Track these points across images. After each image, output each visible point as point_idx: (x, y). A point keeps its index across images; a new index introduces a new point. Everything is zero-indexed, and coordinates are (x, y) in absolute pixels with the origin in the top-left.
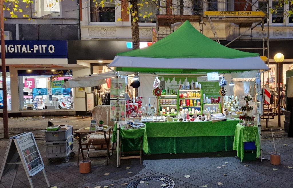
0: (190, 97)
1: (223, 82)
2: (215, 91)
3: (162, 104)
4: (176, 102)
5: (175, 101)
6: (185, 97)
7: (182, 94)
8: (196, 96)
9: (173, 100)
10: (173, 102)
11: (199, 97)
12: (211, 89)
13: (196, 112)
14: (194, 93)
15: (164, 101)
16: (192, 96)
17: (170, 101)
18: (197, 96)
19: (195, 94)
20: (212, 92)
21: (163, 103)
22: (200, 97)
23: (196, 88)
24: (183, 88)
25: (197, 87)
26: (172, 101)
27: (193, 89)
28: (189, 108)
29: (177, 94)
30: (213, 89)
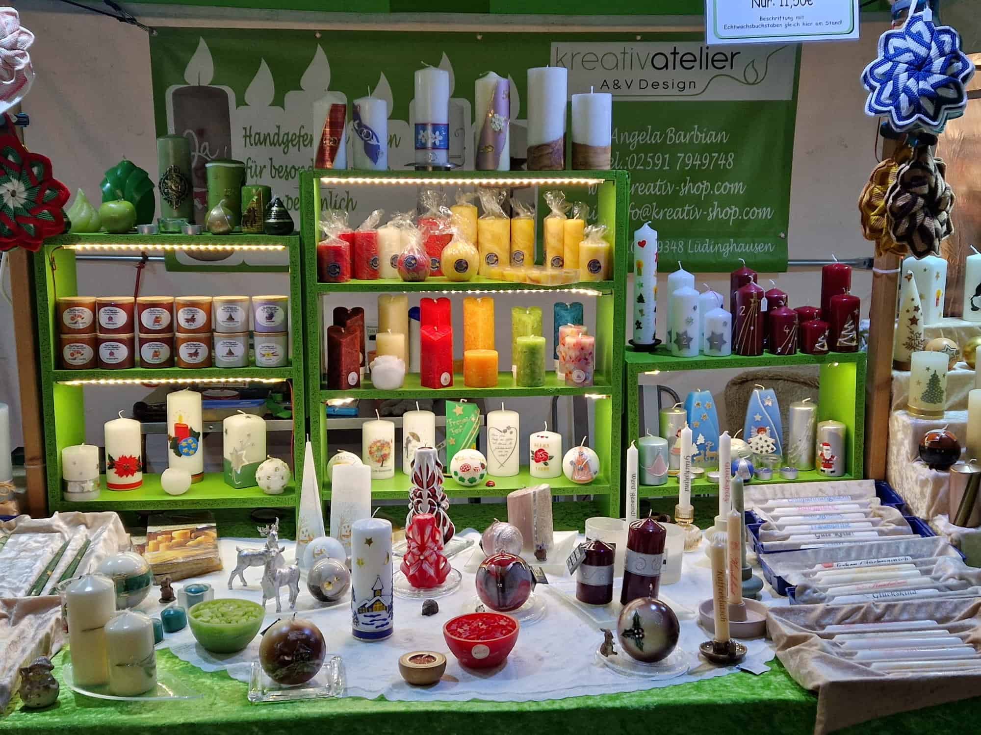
0: (461, 265)
1: (919, 67)
2: (727, 201)
3: (87, 352)
4: (271, 332)
5: (261, 316)
6: (395, 261)
7: (366, 227)
8: (540, 261)
9: (231, 306)
10: (231, 334)
11: (584, 275)
12: (696, 175)
13: (543, 457)
14: (512, 214)
15: (121, 318)
16: (492, 259)
17: (201, 317)
18: (559, 262)
19: (524, 224)
20: (701, 203)
21: (96, 344)
22: (594, 266)
23: (540, 148)
24: (372, 152)
25: (555, 131)
26: (220, 315)
27: (505, 163)
28: (455, 409)
29: (284, 229)
30: (717, 175)
